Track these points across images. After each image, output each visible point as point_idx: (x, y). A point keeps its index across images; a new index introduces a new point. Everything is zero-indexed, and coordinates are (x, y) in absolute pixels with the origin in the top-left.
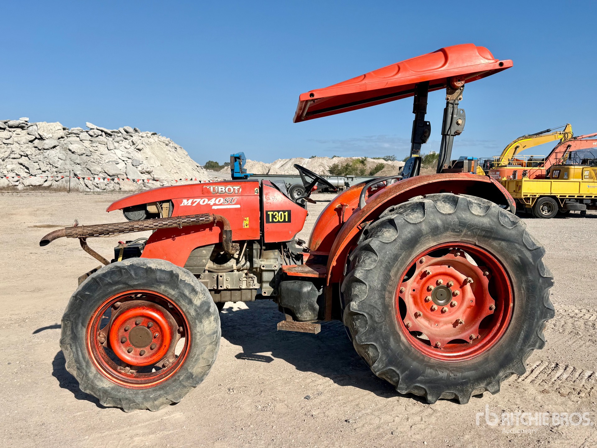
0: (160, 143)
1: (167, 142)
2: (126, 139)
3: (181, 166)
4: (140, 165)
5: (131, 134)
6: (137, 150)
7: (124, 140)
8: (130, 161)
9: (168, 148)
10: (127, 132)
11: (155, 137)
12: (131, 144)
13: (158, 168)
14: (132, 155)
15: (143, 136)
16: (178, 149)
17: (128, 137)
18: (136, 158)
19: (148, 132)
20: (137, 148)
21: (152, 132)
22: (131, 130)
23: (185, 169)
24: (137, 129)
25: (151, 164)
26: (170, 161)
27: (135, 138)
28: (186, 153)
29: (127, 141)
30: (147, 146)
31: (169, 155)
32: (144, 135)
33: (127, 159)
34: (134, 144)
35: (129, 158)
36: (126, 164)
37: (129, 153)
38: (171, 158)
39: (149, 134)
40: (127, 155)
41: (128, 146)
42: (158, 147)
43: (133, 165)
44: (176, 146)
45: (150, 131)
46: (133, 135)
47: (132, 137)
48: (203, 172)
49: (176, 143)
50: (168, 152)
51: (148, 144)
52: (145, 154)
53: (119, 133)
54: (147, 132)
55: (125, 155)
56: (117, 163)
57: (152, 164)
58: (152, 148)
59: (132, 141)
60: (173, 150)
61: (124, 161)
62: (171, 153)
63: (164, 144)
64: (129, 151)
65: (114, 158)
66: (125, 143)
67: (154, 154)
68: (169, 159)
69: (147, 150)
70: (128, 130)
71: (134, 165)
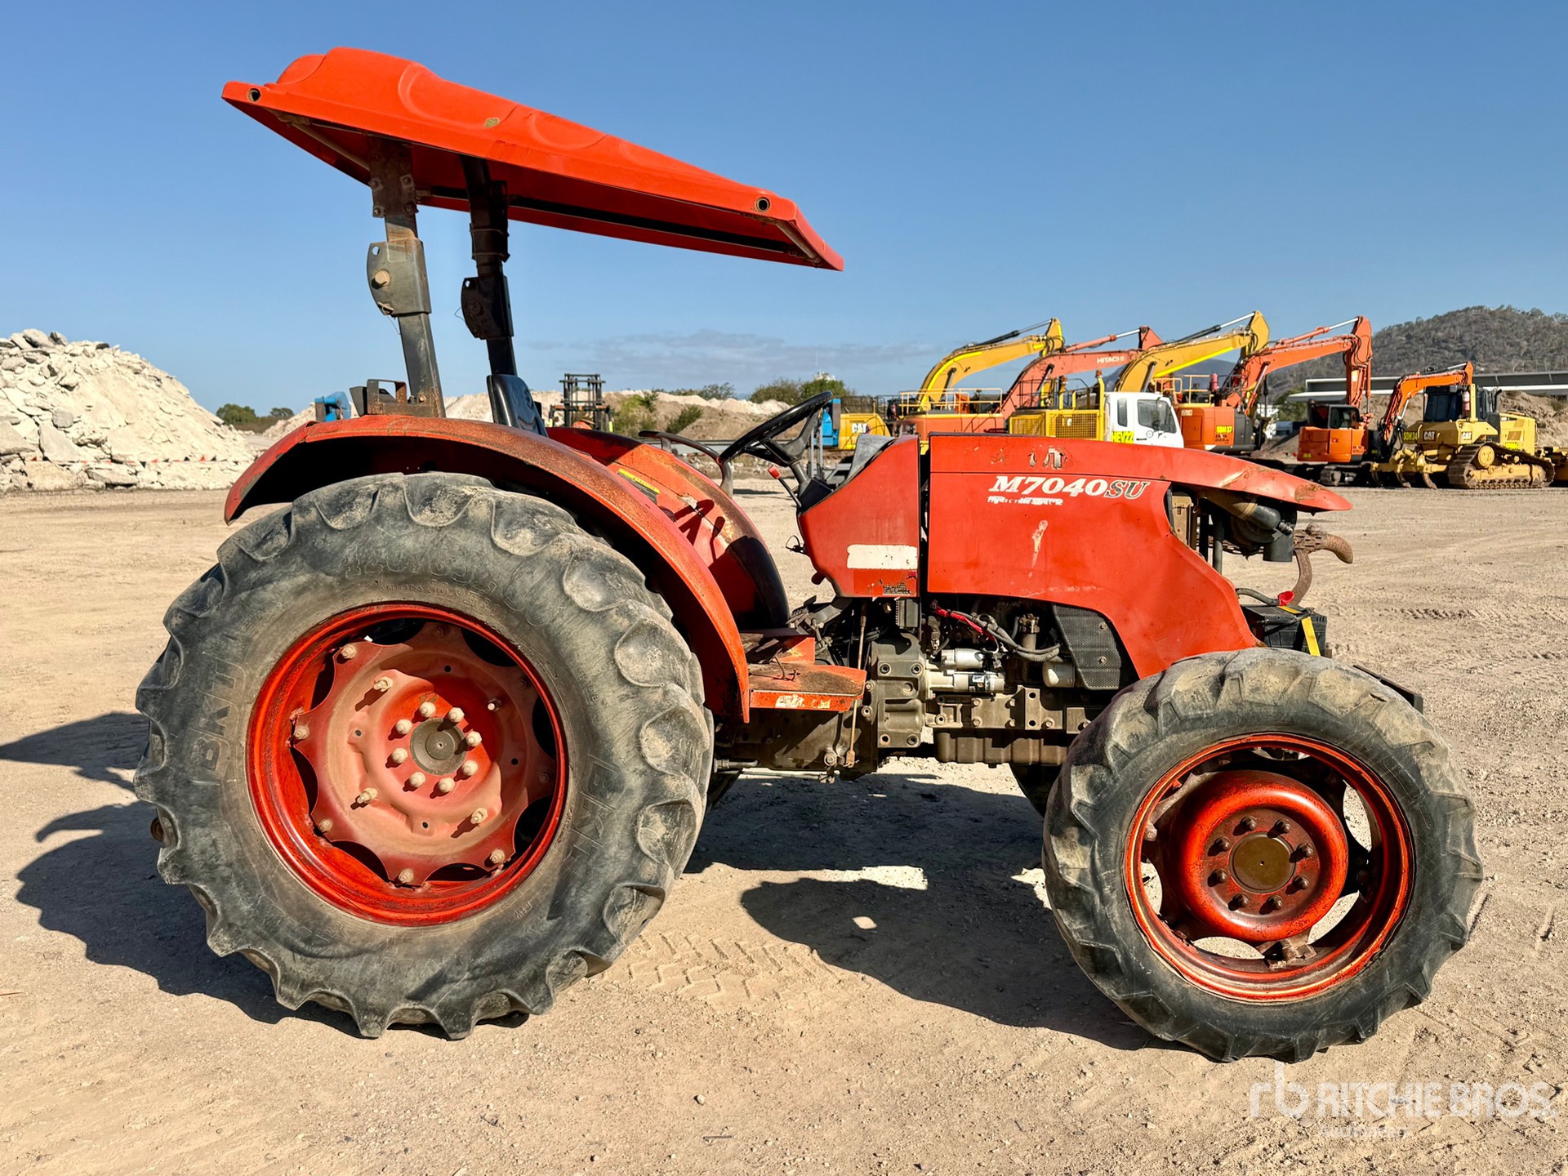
0: (120, 368)
1: (138, 367)
2: (31, 361)
3: (176, 424)
4: (75, 426)
5: (44, 349)
6: (63, 389)
7: (28, 364)
8: (47, 416)
9: (140, 379)
10: (34, 344)
11: (105, 355)
12: (47, 373)
13: (120, 431)
14: (50, 400)
15: (74, 352)
16: (165, 382)
17: (38, 356)
18: (62, 409)
19: (88, 343)
20: (62, 383)
21: (98, 343)
22: (42, 338)
23: (187, 432)
24: (59, 335)
25: (101, 422)
26: (147, 413)
27: (57, 358)
28: (186, 392)
29: (34, 365)
30: (88, 378)
31: (145, 398)
32: (78, 350)
33: (40, 412)
34: (53, 373)
35: (43, 409)
36: (37, 424)
37: (44, 397)
38: (151, 405)
39: (92, 349)
40: (39, 402)
41: (39, 380)
42: (115, 378)
43: (56, 426)
44: (159, 373)
45: (92, 341)
46: (48, 351)
47: (47, 355)
48: (233, 436)
49: (156, 365)
50: (142, 391)
51: (89, 373)
52: (83, 398)
53: (11, 347)
54: (84, 343)
55: (32, 402)
56: (14, 421)
57: (105, 422)
58: (100, 381)
59: (49, 367)
60: (153, 385)
61: (31, 416)
62: (149, 393)
63: (130, 371)
64: (44, 390)
65: (6, 409)
66: (31, 372)
67: (106, 396)
68: (145, 407)
69: (89, 389)
70: (35, 338)
71: (59, 425)
